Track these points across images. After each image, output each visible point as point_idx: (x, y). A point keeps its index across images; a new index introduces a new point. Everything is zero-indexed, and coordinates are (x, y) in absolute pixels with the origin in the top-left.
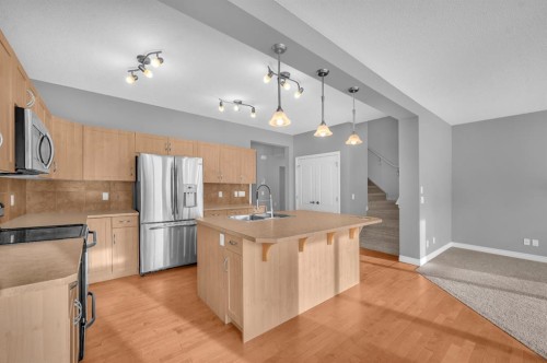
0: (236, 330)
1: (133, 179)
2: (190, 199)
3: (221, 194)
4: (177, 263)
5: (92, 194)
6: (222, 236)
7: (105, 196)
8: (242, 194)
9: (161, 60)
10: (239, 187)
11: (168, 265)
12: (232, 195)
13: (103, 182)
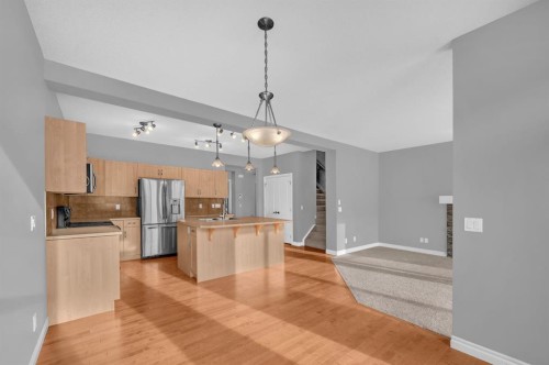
0: (195, 279)
1: (136, 195)
2: (175, 209)
3: (201, 206)
4: (167, 252)
5: (109, 205)
6: (189, 229)
7: (118, 207)
8: (218, 206)
9: (154, 126)
10: (215, 200)
11: (161, 253)
12: (209, 206)
13: (116, 197)
